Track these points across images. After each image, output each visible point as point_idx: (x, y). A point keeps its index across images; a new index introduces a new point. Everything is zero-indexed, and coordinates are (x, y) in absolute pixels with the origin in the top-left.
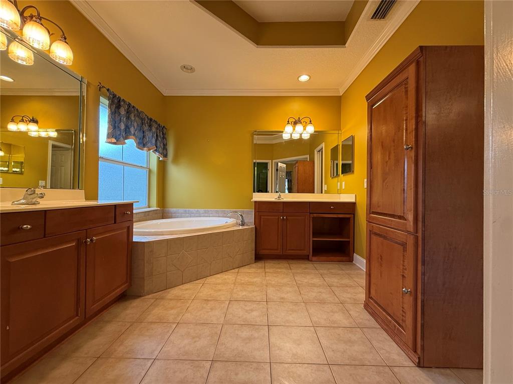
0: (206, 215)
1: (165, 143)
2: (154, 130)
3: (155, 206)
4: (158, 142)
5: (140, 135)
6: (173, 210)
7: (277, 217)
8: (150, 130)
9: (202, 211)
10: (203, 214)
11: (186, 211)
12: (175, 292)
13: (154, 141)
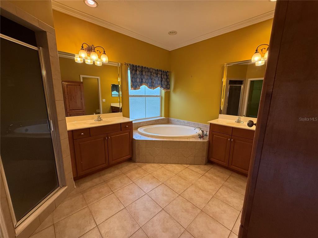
0: (188, 125)
1: (168, 81)
2: (159, 76)
3: (163, 116)
4: (162, 82)
5: (150, 81)
6: (172, 119)
7: (226, 138)
8: (157, 76)
9: (186, 121)
10: (186, 124)
11: (178, 120)
12: (148, 166)
13: (159, 82)
